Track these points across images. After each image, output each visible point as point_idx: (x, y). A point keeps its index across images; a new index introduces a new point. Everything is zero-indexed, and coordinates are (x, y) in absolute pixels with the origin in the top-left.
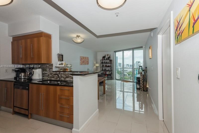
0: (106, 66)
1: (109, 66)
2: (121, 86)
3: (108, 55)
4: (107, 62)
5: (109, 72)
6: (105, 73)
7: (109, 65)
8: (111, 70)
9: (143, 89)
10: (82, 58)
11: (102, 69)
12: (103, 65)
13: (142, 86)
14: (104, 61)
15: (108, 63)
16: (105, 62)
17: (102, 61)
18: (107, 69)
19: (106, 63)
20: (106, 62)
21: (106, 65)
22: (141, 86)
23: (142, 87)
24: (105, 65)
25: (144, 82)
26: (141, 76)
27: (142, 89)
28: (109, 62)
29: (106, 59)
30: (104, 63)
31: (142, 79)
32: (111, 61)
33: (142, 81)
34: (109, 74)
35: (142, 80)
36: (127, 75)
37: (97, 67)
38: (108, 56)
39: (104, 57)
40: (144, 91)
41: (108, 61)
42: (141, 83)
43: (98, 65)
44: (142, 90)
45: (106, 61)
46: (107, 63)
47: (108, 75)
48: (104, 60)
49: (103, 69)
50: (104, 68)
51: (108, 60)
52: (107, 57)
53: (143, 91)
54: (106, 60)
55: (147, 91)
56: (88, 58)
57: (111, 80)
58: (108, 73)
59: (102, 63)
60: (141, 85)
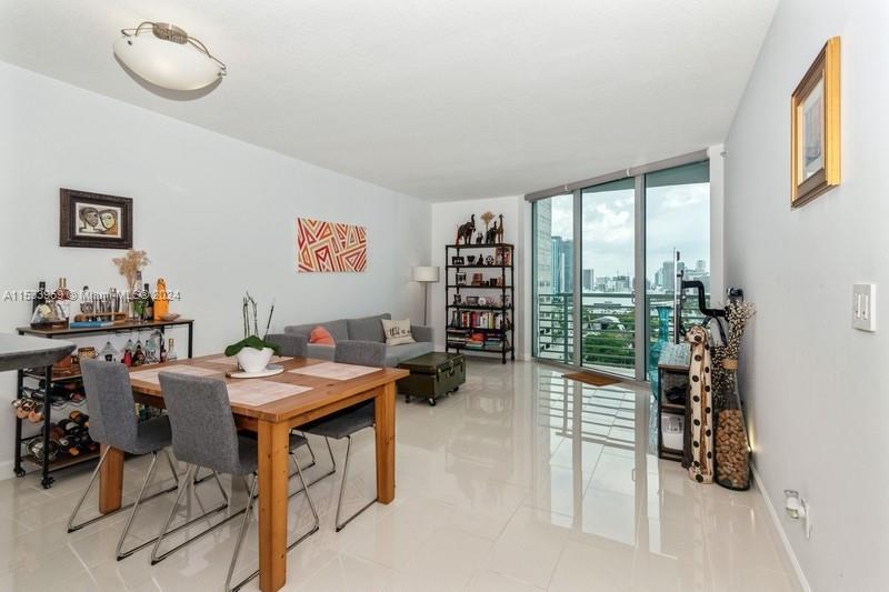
0: (479, 283)
1: (493, 284)
2: (566, 401)
3: (487, 217)
4: (481, 259)
5: (497, 315)
6: (472, 321)
7: (495, 273)
8: (510, 301)
9: (716, 465)
10: (313, 230)
11: (458, 297)
12: (459, 278)
13: (708, 441)
14: (465, 253)
15: (490, 265)
16: (471, 259)
17: (453, 252)
18: (482, 301)
19: (480, 264)
20: (477, 260)
21: (476, 276)
22: (696, 438)
23: (709, 448)
24: (470, 273)
25: (719, 406)
26: (699, 358)
27: (701, 464)
28: (494, 256)
29: (479, 240)
30: (466, 263)
31: (708, 383)
32: (505, 249)
33: (709, 404)
34: (494, 331)
35: (709, 395)
36: (621, 327)
37: (426, 284)
38: (491, 225)
39: (466, 230)
40: (726, 485)
41: (490, 252)
42: (697, 414)
43: (426, 274)
44: (708, 477)
45: (476, 252)
46: (485, 263)
47: (485, 332)
48: (468, 245)
49: (464, 300)
50: (465, 294)
51: (486, 246)
52: (482, 228)
53: (716, 480)
54: (479, 245)
55: (748, 484)
56: (360, 232)
57: (504, 362)
58: (485, 321)
59: (458, 262)
60: (696, 430)
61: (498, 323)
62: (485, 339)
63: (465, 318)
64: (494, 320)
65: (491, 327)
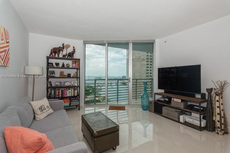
0: (63, 76)
3: (67, 46)
4: (63, 65)
5: (75, 90)
6: (62, 94)
7: (72, 72)
15: (68, 68)
16: (57, 64)
18: (68, 84)
20: (61, 65)
21: (62, 73)
24: (58, 71)
30: (55, 66)
34: (74, 97)
41: (70, 62)
45: (61, 62)
46: (65, 66)
51: (67, 59)
58: (69, 93)
59: (50, 65)
61: (76, 93)
62: (71, 101)
63: (59, 92)
64: (74, 92)
65: (73, 95)
